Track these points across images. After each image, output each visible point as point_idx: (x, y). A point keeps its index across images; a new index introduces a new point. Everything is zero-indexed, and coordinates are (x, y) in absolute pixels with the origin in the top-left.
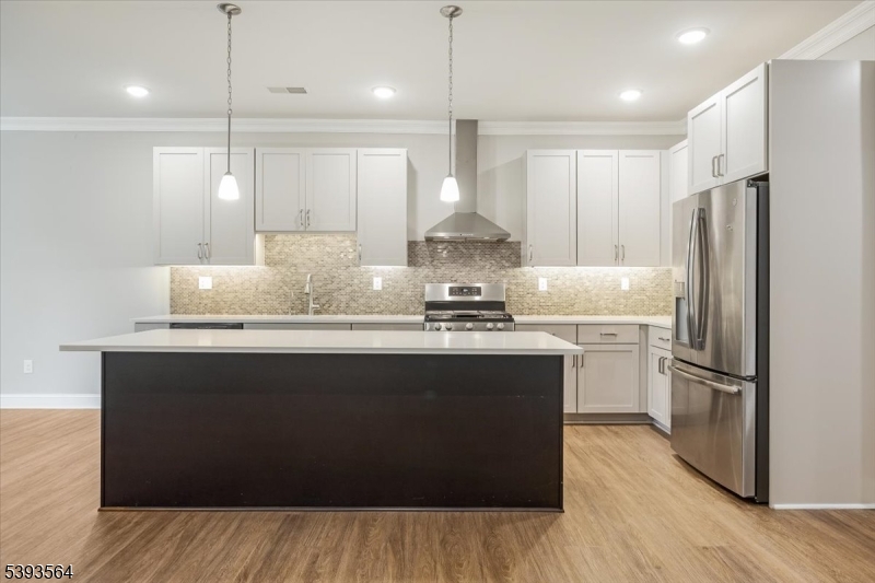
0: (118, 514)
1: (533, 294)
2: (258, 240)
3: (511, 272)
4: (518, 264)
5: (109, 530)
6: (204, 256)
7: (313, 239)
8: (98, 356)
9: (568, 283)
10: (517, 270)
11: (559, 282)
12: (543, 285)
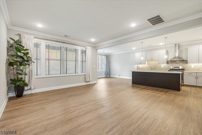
0: (133, 84)
1: (191, 68)
2: (146, 62)
3: (186, 64)
4: (187, 63)
5: (132, 85)
6: (140, 64)
7: (153, 61)
8: (132, 72)
9: (198, 66)
10: (187, 64)
11: (196, 66)
12: (193, 67)
